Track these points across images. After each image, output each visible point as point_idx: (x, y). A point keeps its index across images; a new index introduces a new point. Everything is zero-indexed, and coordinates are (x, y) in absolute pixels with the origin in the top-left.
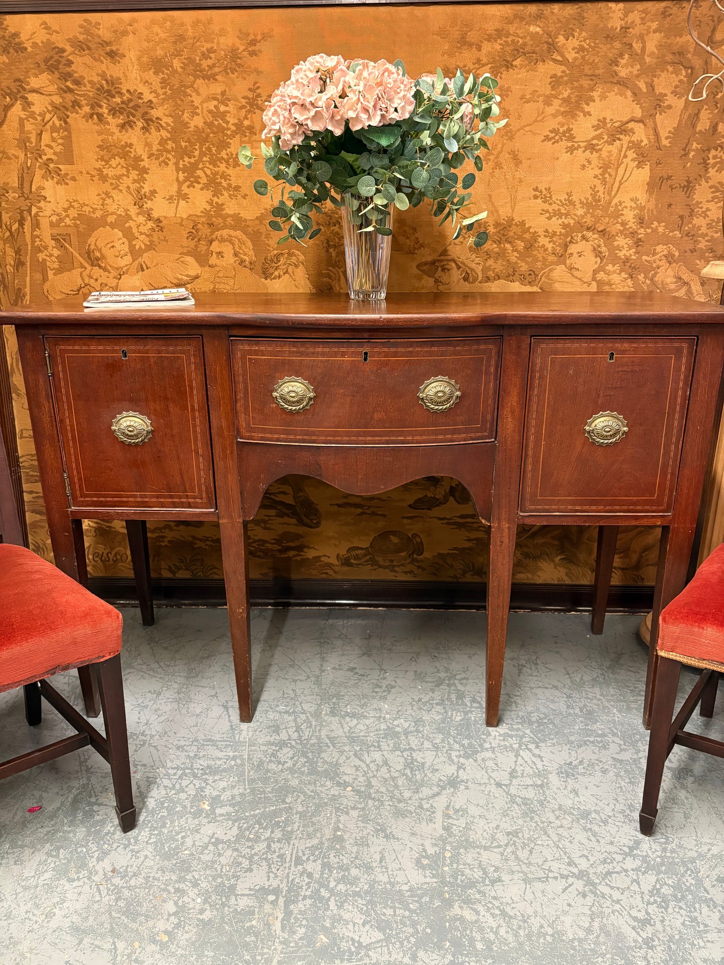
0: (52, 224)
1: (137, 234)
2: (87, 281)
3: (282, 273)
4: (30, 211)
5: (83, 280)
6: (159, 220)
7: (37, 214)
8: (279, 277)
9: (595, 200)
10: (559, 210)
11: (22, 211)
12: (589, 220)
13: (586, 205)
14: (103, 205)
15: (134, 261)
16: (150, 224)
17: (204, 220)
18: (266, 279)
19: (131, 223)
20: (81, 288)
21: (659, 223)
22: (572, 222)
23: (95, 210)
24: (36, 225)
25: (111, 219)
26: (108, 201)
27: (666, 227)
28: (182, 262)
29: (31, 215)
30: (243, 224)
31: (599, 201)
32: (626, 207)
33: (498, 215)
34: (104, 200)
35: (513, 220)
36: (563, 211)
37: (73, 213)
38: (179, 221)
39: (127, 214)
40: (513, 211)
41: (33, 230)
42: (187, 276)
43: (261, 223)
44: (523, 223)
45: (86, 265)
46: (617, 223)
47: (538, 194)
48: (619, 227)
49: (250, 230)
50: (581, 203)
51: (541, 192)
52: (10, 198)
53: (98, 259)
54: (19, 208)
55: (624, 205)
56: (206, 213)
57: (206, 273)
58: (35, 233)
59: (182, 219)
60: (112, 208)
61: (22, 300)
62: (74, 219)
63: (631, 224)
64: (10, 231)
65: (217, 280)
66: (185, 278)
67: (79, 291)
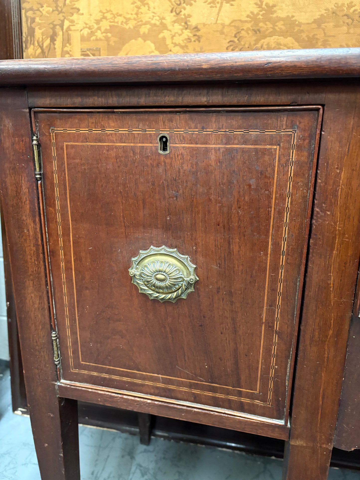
0: (83, 39)
1: (171, 46)
4: (62, 26)
6: (196, 28)
7: (69, 29)
11: (55, 26)
14: (137, 14)
16: (187, 33)
17: (249, 25)
19: (166, 34)
23: (128, 20)
24: (67, 40)
25: (144, 29)
26: (144, 9)
29: (62, 29)
30: (297, 29)
34: (139, 8)
37: (105, 25)
38: (220, 27)
39: (162, 23)
41: (64, 46)
43: (319, 26)
49: (304, 35)
52: (44, 13)
54: (52, 23)
56: (253, 17)
58: (66, 49)
59: (223, 25)
60: (146, 16)
62: (106, 31)
64: (42, 48)
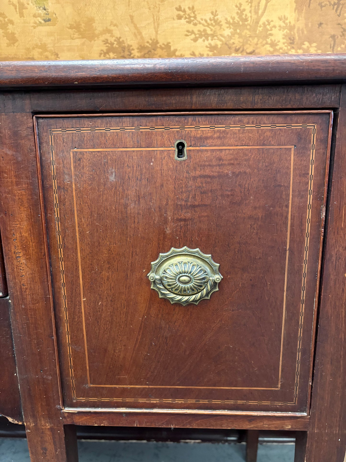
9: (242, 19)
10: (205, 30)
12: (237, 41)
13: (234, 25)
21: (310, 43)
22: (219, 43)
27: (318, 48)
31: (246, 20)
32: (275, 27)
33: (142, 38)
35: (157, 42)
36: (209, 32)
40: (157, 32)
44: (168, 46)
46: (267, 43)
47: (182, 13)
48: (268, 47)
50: (228, 22)
51: (184, 11)
55: (272, 24)
63: (281, 45)
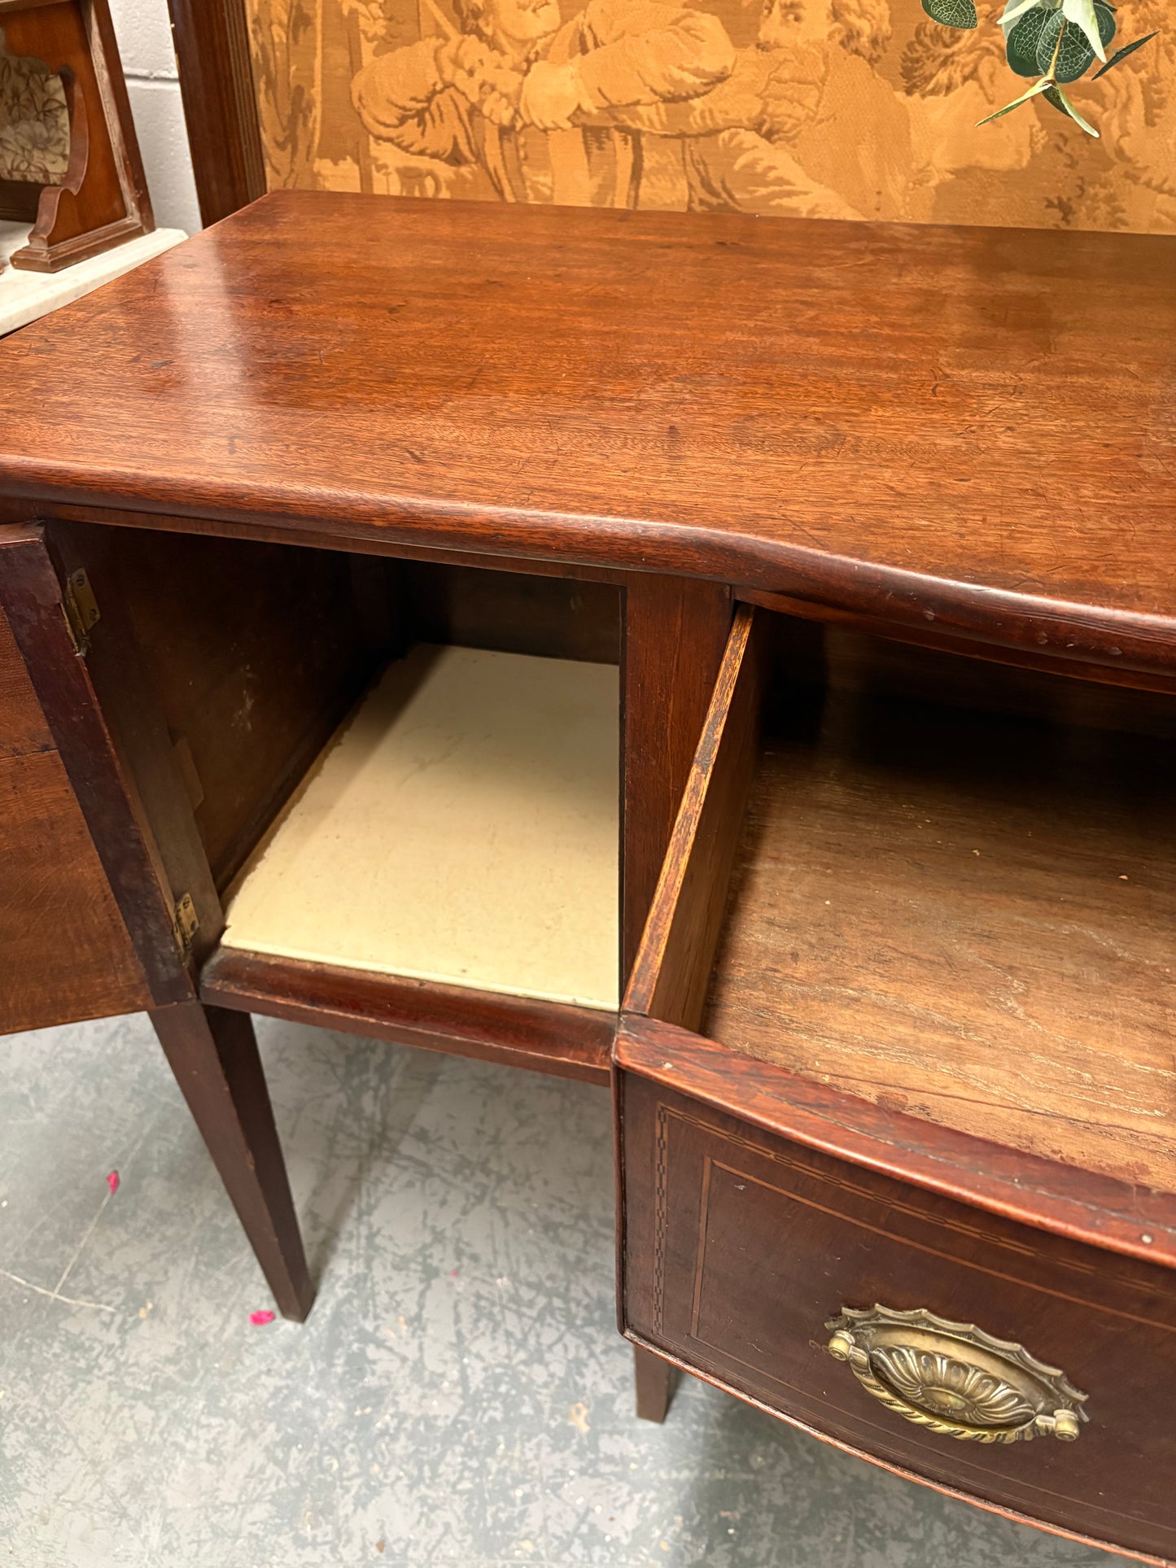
2: (448, 77)
3: (958, 77)
5: (440, 70)
8: (949, 88)
15: (564, 21)
18: (909, 92)
20: (434, 93)
28: (688, 30)
42: (697, 73)
45: (448, 28)
53: (476, 14)
57: (746, 65)
61: (306, 118)
65: (775, 88)
66: (690, 79)
67: (429, 100)
